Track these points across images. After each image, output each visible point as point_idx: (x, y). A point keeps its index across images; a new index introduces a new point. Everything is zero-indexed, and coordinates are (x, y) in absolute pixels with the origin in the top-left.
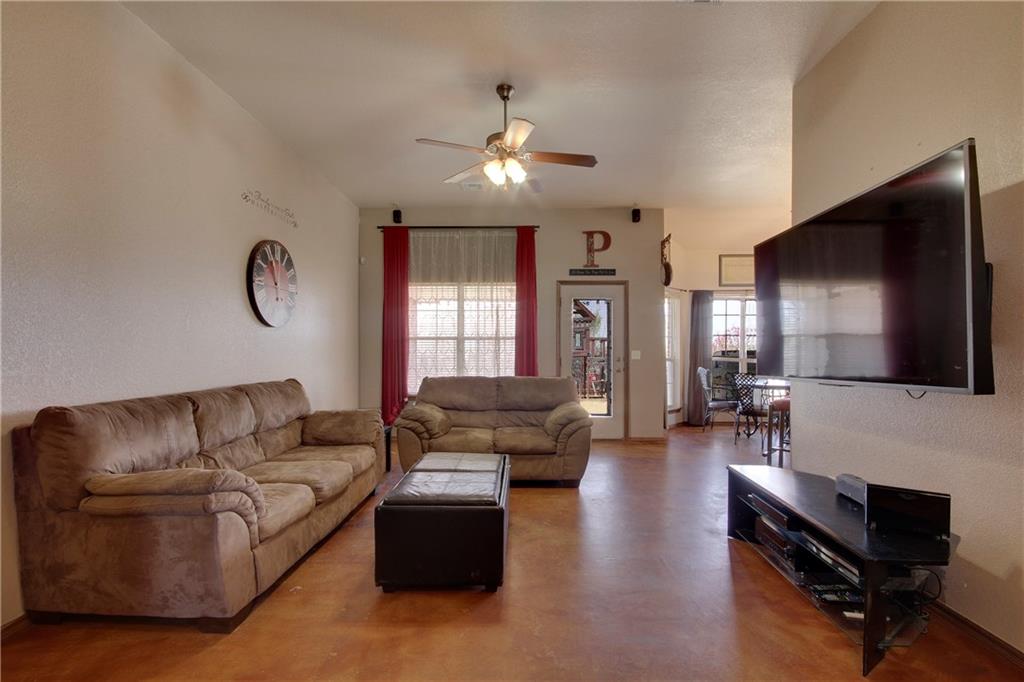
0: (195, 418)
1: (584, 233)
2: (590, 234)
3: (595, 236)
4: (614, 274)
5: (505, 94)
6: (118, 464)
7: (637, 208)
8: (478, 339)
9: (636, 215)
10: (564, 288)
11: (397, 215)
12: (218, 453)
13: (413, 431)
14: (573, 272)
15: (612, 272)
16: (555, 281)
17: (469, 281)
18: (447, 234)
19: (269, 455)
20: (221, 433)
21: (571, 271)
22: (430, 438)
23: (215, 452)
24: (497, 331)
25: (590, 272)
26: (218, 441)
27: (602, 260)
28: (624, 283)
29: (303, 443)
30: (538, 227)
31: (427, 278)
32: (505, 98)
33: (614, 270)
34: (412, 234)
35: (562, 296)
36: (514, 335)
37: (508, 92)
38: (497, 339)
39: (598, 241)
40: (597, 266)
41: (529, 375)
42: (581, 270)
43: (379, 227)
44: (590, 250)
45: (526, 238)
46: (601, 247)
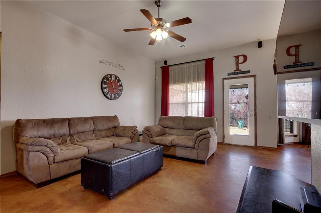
0: (69, 125)
1: (234, 57)
2: (237, 57)
3: (240, 57)
4: (249, 73)
5: (158, 4)
6: (32, 135)
7: (260, 41)
8: (192, 103)
9: (260, 44)
10: (225, 81)
11: (166, 62)
12: (76, 136)
13: (147, 134)
14: (229, 74)
15: (248, 72)
16: (222, 79)
17: (189, 82)
18: (181, 66)
19: (97, 138)
20: (77, 130)
21: (228, 74)
22: (152, 137)
23: (74, 135)
24: (198, 100)
25: (238, 73)
26: (76, 132)
27: (242, 67)
28: (254, 76)
29: (113, 135)
30: (214, 58)
31: (175, 83)
32: (159, 6)
33: (249, 71)
34: (170, 68)
35: (224, 85)
36: (204, 101)
37: (159, 3)
38: (198, 103)
39: (241, 59)
40: (241, 70)
41: (209, 117)
42: (232, 73)
43: (160, 67)
44: (237, 64)
45: (209, 63)
46: (242, 61)
